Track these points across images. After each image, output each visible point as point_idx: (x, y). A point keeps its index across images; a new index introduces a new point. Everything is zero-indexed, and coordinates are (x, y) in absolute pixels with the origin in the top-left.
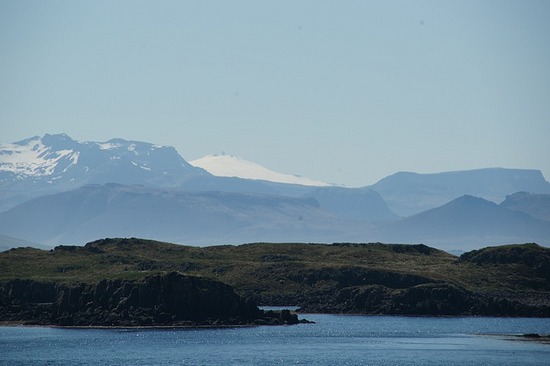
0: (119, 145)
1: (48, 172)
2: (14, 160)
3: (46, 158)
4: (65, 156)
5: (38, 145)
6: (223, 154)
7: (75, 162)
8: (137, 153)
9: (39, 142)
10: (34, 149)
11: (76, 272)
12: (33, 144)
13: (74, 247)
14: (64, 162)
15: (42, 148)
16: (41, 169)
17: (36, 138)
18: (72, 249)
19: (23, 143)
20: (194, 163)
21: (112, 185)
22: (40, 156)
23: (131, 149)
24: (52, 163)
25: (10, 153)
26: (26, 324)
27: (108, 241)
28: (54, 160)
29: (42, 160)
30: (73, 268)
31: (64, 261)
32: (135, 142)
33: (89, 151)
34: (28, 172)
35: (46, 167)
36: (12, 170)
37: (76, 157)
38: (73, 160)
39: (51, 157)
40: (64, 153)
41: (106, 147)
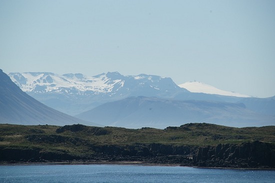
0: (143, 77)
1: (109, 91)
2: (93, 85)
3: (108, 84)
4: (117, 83)
5: (104, 78)
6: (195, 81)
7: (122, 86)
8: (152, 81)
9: (105, 76)
10: (103, 80)
11: (180, 140)
12: (102, 77)
13: (176, 127)
14: (117, 85)
15: (107, 79)
16: (105, 89)
17: (104, 74)
18: (175, 128)
19: (97, 77)
20: (181, 86)
21: (141, 97)
22: (105, 83)
23: (150, 79)
24: (111, 86)
25: (91, 81)
26: (181, 166)
27: (191, 124)
28: (112, 85)
29: (106, 85)
30: (178, 138)
31: (172, 134)
32: (152, 76)
33: (129, 80)
34: (99, 91)
35: (108, 88)
36: (92, 90)
37: (123, 83)
38: (121, 84)
39: (111, 83)
40: (117, 81)
41: (137, 78)
